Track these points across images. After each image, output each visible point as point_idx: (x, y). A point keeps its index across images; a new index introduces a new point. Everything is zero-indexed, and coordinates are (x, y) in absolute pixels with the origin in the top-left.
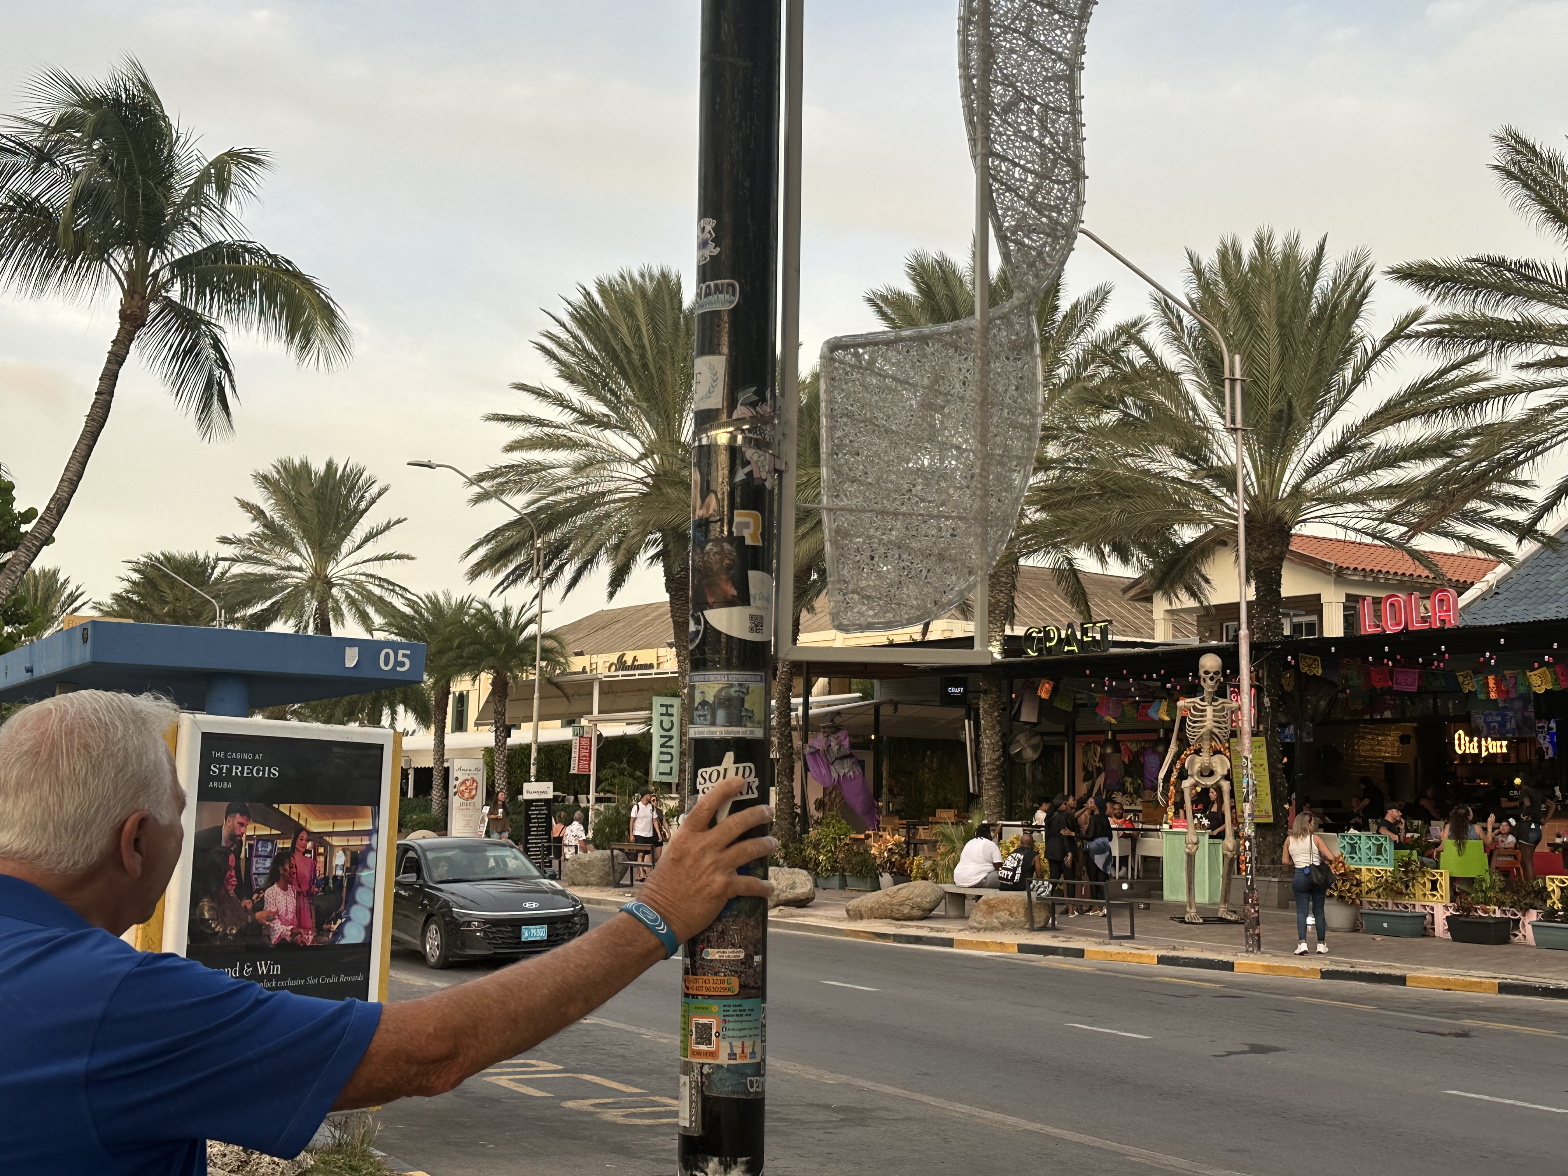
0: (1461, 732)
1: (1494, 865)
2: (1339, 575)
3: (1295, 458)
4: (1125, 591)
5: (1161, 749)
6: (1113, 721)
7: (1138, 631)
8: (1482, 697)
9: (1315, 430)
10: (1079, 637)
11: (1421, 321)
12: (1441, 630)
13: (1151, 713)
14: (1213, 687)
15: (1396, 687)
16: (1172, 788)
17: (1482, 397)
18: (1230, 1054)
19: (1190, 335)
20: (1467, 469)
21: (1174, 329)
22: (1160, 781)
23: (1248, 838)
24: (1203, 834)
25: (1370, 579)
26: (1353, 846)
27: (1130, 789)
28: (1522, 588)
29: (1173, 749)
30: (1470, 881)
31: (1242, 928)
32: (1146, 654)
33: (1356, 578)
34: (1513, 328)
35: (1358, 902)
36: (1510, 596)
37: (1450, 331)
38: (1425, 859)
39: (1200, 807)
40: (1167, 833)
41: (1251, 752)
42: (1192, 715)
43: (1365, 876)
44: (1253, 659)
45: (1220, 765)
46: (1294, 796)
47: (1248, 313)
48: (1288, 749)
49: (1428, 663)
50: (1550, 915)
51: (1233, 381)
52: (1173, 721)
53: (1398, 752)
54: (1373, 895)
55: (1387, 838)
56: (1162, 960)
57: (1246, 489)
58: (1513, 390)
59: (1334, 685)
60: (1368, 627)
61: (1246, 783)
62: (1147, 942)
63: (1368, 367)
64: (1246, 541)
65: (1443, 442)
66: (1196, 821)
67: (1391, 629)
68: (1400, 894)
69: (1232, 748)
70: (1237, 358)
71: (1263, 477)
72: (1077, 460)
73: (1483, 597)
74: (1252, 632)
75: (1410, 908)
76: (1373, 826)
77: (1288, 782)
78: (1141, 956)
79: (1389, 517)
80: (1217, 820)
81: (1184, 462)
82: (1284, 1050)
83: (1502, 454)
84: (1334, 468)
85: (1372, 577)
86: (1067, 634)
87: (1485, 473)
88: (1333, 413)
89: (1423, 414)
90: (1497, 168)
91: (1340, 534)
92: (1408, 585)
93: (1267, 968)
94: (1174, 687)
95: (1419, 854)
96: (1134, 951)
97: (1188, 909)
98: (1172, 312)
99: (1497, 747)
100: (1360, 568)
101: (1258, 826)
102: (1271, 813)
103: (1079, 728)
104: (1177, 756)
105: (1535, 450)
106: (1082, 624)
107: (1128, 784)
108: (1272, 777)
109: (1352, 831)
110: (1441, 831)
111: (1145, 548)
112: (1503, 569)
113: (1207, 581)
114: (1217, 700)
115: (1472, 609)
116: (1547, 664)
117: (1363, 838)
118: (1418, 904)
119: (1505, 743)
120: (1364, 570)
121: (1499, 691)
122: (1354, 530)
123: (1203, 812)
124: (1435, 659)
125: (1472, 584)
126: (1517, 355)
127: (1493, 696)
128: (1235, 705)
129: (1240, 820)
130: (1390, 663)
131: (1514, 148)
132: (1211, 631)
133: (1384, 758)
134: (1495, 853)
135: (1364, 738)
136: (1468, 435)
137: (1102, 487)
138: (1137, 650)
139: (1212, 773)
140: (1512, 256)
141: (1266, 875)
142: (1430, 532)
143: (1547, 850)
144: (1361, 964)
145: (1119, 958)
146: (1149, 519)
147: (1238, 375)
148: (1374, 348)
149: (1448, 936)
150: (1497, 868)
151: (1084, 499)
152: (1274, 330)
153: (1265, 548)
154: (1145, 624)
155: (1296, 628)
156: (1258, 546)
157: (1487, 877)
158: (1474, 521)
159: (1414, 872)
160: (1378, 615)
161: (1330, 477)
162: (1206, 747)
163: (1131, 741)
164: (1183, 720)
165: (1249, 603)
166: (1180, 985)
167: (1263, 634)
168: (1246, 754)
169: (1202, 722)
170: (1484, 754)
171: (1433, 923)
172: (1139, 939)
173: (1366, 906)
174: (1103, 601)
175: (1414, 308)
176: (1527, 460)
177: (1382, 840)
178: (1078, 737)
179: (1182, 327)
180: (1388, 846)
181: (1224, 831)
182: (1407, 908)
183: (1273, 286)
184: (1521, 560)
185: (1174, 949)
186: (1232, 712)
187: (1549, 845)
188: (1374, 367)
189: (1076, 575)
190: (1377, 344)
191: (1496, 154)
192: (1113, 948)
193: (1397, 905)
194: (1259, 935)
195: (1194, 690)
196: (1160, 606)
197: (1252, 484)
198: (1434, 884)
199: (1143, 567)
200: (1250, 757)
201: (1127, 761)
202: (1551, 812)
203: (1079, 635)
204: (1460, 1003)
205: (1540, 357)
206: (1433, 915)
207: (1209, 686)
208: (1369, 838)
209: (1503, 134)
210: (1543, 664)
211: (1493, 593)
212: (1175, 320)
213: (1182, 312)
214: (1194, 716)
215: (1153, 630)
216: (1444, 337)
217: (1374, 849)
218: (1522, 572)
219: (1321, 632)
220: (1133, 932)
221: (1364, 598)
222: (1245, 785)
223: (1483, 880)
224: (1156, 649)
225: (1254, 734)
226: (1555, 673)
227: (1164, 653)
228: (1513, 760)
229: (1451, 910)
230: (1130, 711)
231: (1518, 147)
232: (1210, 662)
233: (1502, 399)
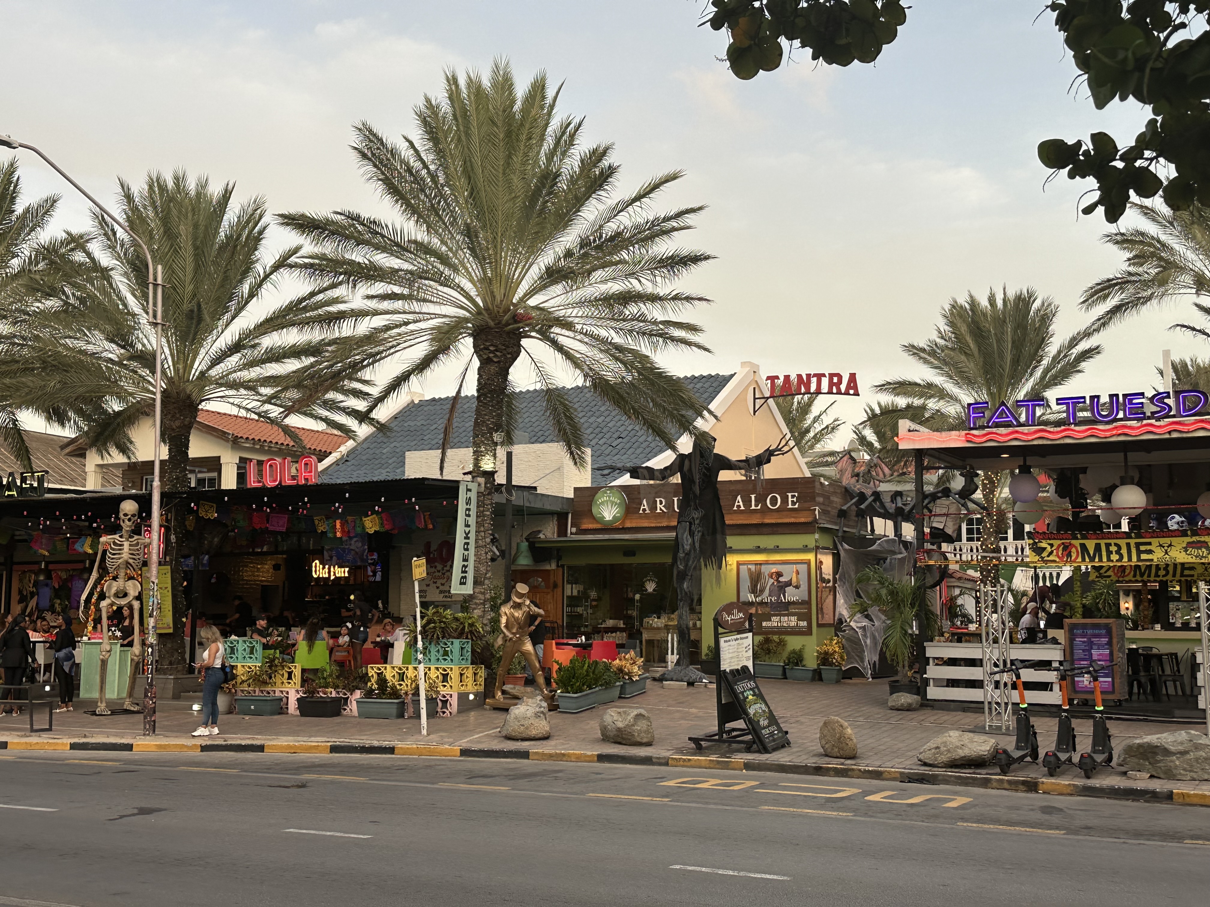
0: (317, 561)
1: (333, 659)
2: (235, 442)
3: (203, 351)
4: (63, 447)
5: (85, 576)
6: (47, 553)
7: (73, 481)
8: (330, 535)
9: (220, 329)
10: (19, 484)
11: (297, 255)
12: (305, 486)
13: (77, 547)
14: (130, 526)
15: (271, 528)
16: (92, 607)
17: (341, 316)
18: (121, 817)
19: (122, 246)
20: (327, 368)
21: (109, 239)
22: (82, 602)
23: (151, 646)
24: (116, 644)
25: (258, 447)
26: (232, 649)
27: (58, 608)
28: (364, 458)
29: (94, 575)
30: (315, 671)
31: (141, 716)
32: (76, 499)
33: (247, 445)
34: (363, 269)
35: (233, 691)
36: (356, 463)
37: (320, 265)
38: (285, 656)
39: (115, 622)
40: (86, 643)
41: (157, 578)
42: (112, 548)
43: (240, 671)
44: (162, 505)
45: (133, 589)
46: (190, 611)
47: (170, 234)
48: (187, 575)
49: (296, 510)
50: (369, 693)
51: (156, 285)
52: (96, 554)
53: (272, 576)
54: (245, 684)
55: (258, 641)
56: (73, 746)
57: (164, 372)
58: (359, 314)
59: (225, 526)
60: (253, 482)
61: (151, 603)
62: (62, 732)
63: (260, 285)
64: (162, 411)
65: (312, 347)
66: (110, 633)
67: (270, 484)
68: (265, 683)
69: (143, 575)
70: (160, 267)
71: (178, 363)
72: (24, 338)
73: (337, 463)
74: (162, 485)
75: (272, 693)
76: (249, 633)
77: (186, 601)
78: (57, 744)
79: (269, 400)
80: (128, 632)
81: (114, 346)
82: (165, 810)
83: (352, 359)
84: (234, 360)
85: (259, 446)
86: (8, 481)
87: (340, 372)
88: (233, 318)
89: (299, 325)
90: (356, 148)
91: (234, 411)
92: (283, 452)
93: (160, 746)
94: (99, 527)
95: (280, 653)
96: (51, 741)
97: (99, 704)
98: (108, 226)
99: (341, 572)
100: (250, 438)
101: (160, 636)
102: (171, 625)
103: (16, 560)
104: (98, 582)
105: (375, 358)
106: (22, 474)
107: (57, 606)
108: (174, 596)
109: (233, 637)
110: (298, 635)
111: (80, 412)
112: (351, 444)
113: (131, 442)
114: (133, 537)
115: (329, 472)
116: (377, 513)
117: (240, 642)
118: (277, 690)
119: (347, 569)
120: (253, 439)
121: (343, 531)
122: (244, 408)
123: (117, 626)
124: (300, 507)
125: (330, 453)
126: (364, 288)
127: (339, 535)
128: (147, 540)
129: (146, 631)
130: (268, 510)
131: (368, 137)
132: (133, 482)
133: (262, 581)
134: (335, 649)
135: (247, 566)
136: (330, 344)
137: (44, 362)
138: (68, 496)
139: (125, 595)
140: (365, 214)
141: (165, 674)
142: (300, 413)
143: (371, 646)
144: (233, 738)
145: (37, 747)
146: (82, 390)
147: (159, 281)
148: (265, 272)
149: (298, 713)
150: (335, 661)
151: (27, 370)
152: (190, 249)
153: (178, 419)
154: (80, 475)
155: (201, 482)
156: (173, 416)
157: (328, 667)
158: (331, 408)
159: (276, 666)
160: (260, 473)
161: (230, 367)
162: (122, 574)
163: (61, 570)
164: (104, 552)
165: (162, 462)
166: (88, 766)
167: (173, 485)
168: (153, 579)
169: (119, 554)
170: (332, 577)
171: (287, 704)
172: (57, 730)
173: (240, 693)
174: (44, 456)
175: (294, 245)
176: (368, 365)
177: (254, 643)
178: (15, 567)
179: (115, 238)
180: (259, 648)
181: (133, 640)
182: (269, 693)
183: (190, 215)
184: (363, 438)
185: (85, 736)
186: (145, 547)
187: (372, 643)
188: (265, 286)
189: (20, 434)
190: (268, 268)
191: (355, 139)
192: (34, 739)
193: (262, 692)
194: (154, 721)
195: (115, 529)
196: (93, 460)
197: (169, 367)
198: (290, 674)
199: (79, 429)
200: (156, 581)
201: (57, 586)
202: (376, 618)
203: (18, 482)
204: (302, 763)
205: (380, 292)
206: (287, 698)
207: (126, 526)
208: (245, 642)
209: (361, 126)
210: (374, 512)
211: (344, 460)
212: (110, 233)
213: (116, 227)
214: (114, 549)
215: (85, 480)
216: (315, 270)
217: (248, 650)
218: (365, 446)
219: (220, 485)
220: (51, 725)
221: (251, 460)
222: (151, 604)
223: (325, 670)
224: (84, 495)
225: (160, 564)
226: (381, 519)
227: (92, 499)
228: (352, 582)
229: (301, 694)
230: (60, 546)
231: (371, 137)
232: (129, 507)
233: (354, 319)
